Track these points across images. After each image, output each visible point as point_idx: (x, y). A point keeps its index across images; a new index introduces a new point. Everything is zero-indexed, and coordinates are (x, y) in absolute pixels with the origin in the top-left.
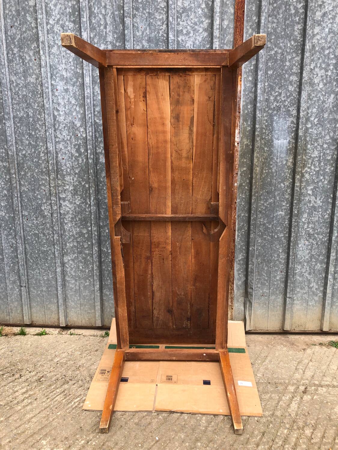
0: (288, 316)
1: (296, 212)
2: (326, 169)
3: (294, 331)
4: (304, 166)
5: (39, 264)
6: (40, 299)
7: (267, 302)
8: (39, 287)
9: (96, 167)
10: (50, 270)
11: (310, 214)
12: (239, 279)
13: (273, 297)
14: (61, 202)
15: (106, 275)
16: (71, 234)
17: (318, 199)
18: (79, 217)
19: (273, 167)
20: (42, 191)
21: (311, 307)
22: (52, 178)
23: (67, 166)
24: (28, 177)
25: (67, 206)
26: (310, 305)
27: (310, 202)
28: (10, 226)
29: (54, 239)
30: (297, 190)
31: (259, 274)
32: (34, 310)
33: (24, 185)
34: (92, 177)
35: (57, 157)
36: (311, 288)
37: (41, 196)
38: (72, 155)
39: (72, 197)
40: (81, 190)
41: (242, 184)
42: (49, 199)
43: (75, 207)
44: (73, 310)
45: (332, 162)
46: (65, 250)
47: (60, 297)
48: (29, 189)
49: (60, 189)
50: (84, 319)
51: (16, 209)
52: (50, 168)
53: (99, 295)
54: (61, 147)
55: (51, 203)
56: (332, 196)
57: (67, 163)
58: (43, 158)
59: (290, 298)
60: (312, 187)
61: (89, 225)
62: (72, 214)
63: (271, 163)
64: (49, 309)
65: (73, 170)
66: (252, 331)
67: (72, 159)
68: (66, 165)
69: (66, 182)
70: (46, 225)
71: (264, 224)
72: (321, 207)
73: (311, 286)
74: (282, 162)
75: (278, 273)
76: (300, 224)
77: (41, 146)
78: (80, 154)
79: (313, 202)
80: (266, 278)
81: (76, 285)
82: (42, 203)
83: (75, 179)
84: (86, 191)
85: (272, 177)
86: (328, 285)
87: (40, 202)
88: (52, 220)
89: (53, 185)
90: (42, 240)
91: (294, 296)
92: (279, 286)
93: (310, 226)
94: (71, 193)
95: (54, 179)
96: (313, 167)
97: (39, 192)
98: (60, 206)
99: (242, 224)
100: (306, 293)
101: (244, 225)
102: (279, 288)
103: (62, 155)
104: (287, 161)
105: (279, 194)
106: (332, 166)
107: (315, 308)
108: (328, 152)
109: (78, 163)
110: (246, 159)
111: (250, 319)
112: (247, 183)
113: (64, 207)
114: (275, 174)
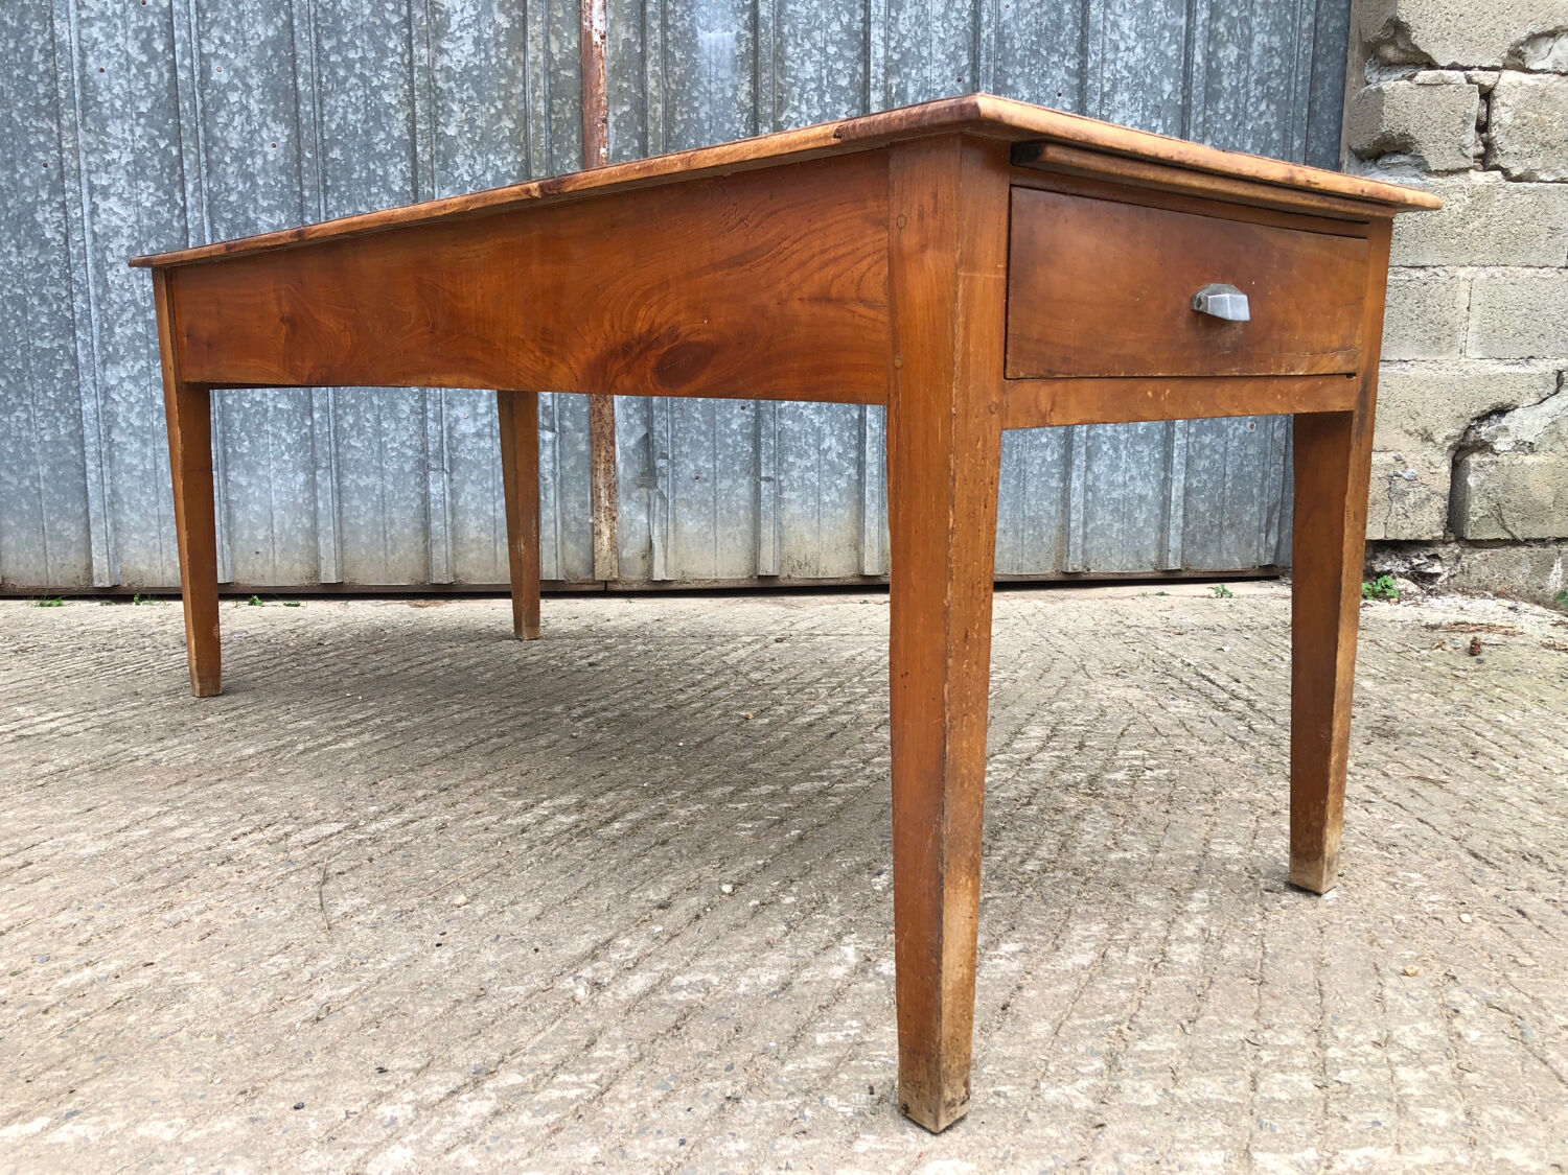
0: (768, 532)
2: (838, 112)
3: (788, 583)
4: (781, 105)
5: (26, 392)
6: (31, 504)
7: (711, 499)
8: (24, 466)
9: (202, 95)
10: (62, 412)
12: (630, 431)
13: (725, 484)
14: (97, 199)
15: (237, 424)
16: (127, 296)
18: (153, 245)
19: (702, 104)
20: (36, 165)
21: (829, 509)
22: (66, 124)
23: (114, 91)
25: (115, 213)
26: (826, 503)
29: (73, 315)
31: (683, 417)
32: (10, 541)
34: (189, 121)
35: (83, 65)
36: (826, 452)
37: (33, 181)
38: (128, 58)
39: (130, 185)
40: (156, 162)
41: (620, 151)
42: (57, 189)
43: (138, 215)
44: (135, 536)
45: (851, 93)
46: (110, 349)
47: (94, 494)
49: (91, 159)
50: (172, 564)
52: (63, 94)
54: (95, 36)
55: (63, 205)
57: (114, 82)
58: (41, 68)
59: (768, 479)
62: (131, 236)
63: (695, 94)
64: (60, 536)
65: (133, 104)
66: (674, 586)
67: (128, 70)
68: (109, 89)
69: (111, 141)
70: (49, 270)
73: (825, 445)
74: (722, 90)
75: (735, 412)
77: (37, 32)
78: (154, 57)
80: (704, 428)
81: (144, 457)
82: (35, 203)
86: (868, 439)
87: (29, 200)
88: (68, 254)
89: (70, 145)
90: (36, 318)
91: (782, 478)
92: (739, 450)
94: (127, 172)
95: (74, 127)
96: (804, 108)
97: (27, 166)
98: (94, 211)
100: (811, 468)
102: (739, 455)
103: (98, 59)
104: (736, 88)
106: (854, 106)
107: (840, 511)
108: (840, 65)
109: (147, 85)
110: (628, 80)
111: (665, 548)
112: (634, 148)
113: (103, 216)
114: (707, 126)
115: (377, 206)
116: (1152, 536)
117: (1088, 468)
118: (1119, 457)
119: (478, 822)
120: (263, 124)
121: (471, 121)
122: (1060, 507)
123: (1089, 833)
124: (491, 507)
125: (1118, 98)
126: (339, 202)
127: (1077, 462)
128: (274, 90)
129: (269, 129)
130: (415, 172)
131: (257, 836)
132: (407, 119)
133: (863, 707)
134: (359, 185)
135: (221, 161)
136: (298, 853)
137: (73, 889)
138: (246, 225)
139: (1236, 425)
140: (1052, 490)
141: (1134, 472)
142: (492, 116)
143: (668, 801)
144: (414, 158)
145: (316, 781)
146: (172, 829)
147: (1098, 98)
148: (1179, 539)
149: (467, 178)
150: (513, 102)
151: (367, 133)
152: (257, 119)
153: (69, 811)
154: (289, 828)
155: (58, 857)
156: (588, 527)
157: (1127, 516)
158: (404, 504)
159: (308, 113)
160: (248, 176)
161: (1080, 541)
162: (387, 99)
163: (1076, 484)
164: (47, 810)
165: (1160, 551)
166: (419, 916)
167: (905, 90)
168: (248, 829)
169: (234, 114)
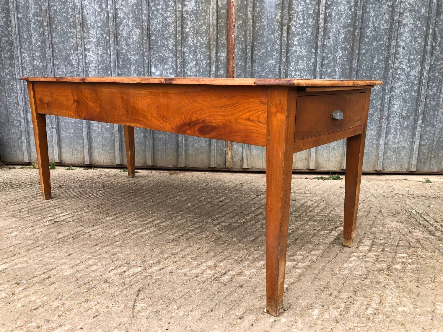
1: (284, 60)
2: (309, 22)
4: (290, 20)
6: (69, 140)
8: (67, 129)
9: (116, 21)
11: (297, 63)
14: (87, 53)
17: (303, 49)
18: (102, 66)
19: (265, 20)
20: (70, 42)
22: (78, 30)
24: (58, 30)
25: (91, 57)
27: (296, 51)
28: (43, 74)
30: (284, 40)
32: (63, 150)
33: (55, 37)
34: (112, 29)
35: (83, 12)
37: (69, 47)
38: (96, 10)
39: (96, 48)
40: (103, 41)
41: (239, 35)
42: (76, 50)
43: (98, 57)
44: (96, 150)
45: (314, 15)
47: (85, 137)
48: (59, 41)
49: (85, 41)
50: (106, 158)
51: (48, 58)
52: (77, 21)
53: (118, 135)
54: (86, 3)
55: (77, 54)
56: (314, 46)
57: (91, 17)
58: (71, 13)
60: (298, 38)
61: (109, 73)
62: (96, 63)
63: (263, 17)
64: (76, 149)
65: (96, 24)
66: (249, 170)
67: (95, 14)
68: (90, 19)
69: (91, 35)
70: (74, 73)
71: (258, 72)
72: (306, 56)
74: (272, 15)
76: (289, 72)
77: (70, 2)
78: (102, 10)
79: (299, 52)
81: (99, 127)
82: (70, 54)
83: (98, 32)
84: (107, 42)
85: (264, 29)
87: (68, 53)
88: (79, 68)
89: (79, 37)
93: (297, 74)
94: (95, 44)
95: (80, 31)
96: (298, 21)
97: (67, 43)
98: (86, 56)
99: (240, 72)
101: (241, 73)
103: (87, 10)
104: (276, 15)
105: (270, 45)
106: (314, 20)
108: (310, 6)
109: (101, 18)
110: (242, 13)
111: (247, 158)
112: (243, 35)
113: (88, 57)
114: (266, 27)
115: (165, 54)
116: (406, 159)
117: (386, 137)
118: (397, 134)
119: (183, 271)
120: (133, 29)
121: (193, 27)
122: (376, 150)
123: (390, 296)
124: (196, 145)
125: (405, 14)
126: (154, 52)
127: (382, 135)
128: (136, 19)
129: (134, 31)
130: (176, 43)
131: (116, 271)
132: (174, 26)
133: (307, 227)
134: (160, 47)
135: (121, 41)
136: (127, 280)
137: (60, 290)
138: (127, 60)
139: (439, 124)
140: (373, 144)
141: (402, 139)
142: (200, 25)
143: (243, 267)
144: (176, 38)
145: (135, 248)
146: (92, 266)
147: (399, 14)
148: (416, 161)
149: (192, 45)
150: (206, 21)
151: (162, 31)
152: (131, 27)
153: (64, 255)
154: (125, 269)
155: (58, 275)
156: (224, 152)
157: (399, 153)
158: (171, 143)
159: (145, 26)
160: (128, 45)
161: (382, 161)
162: (169, 20)
163: (382, 142)
164: (58, 254)
165: (409, 165)
166: (162, 315)
167: (331, 14)
168: (113, 268)
169: (124, 26)
